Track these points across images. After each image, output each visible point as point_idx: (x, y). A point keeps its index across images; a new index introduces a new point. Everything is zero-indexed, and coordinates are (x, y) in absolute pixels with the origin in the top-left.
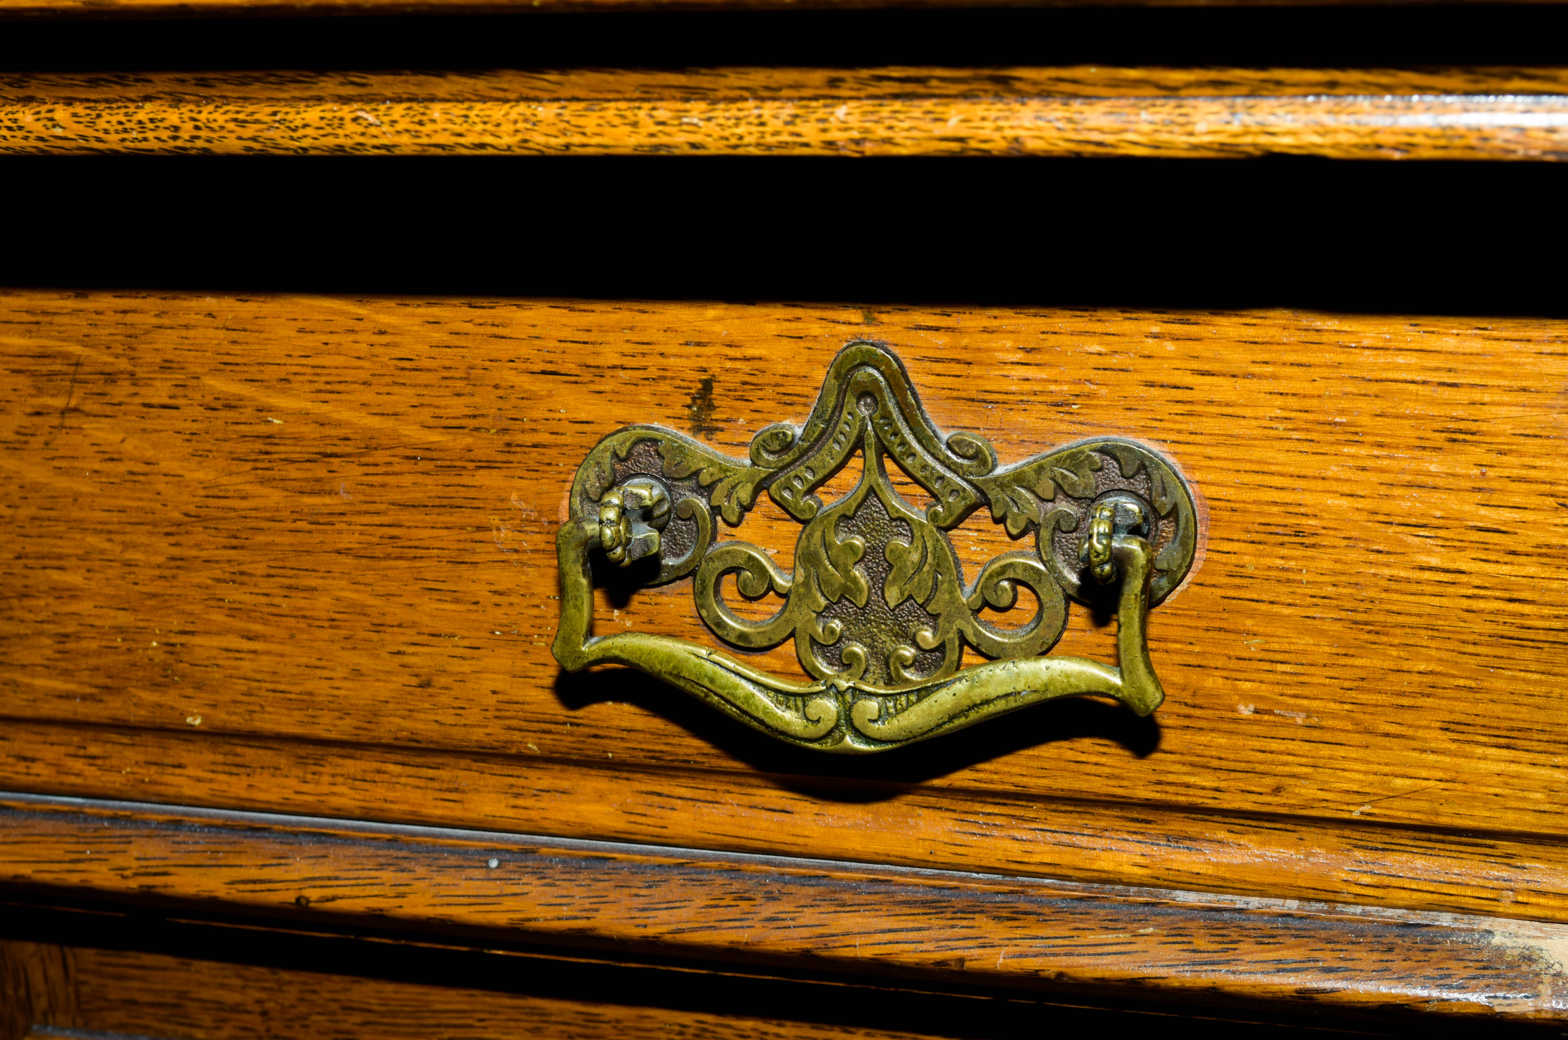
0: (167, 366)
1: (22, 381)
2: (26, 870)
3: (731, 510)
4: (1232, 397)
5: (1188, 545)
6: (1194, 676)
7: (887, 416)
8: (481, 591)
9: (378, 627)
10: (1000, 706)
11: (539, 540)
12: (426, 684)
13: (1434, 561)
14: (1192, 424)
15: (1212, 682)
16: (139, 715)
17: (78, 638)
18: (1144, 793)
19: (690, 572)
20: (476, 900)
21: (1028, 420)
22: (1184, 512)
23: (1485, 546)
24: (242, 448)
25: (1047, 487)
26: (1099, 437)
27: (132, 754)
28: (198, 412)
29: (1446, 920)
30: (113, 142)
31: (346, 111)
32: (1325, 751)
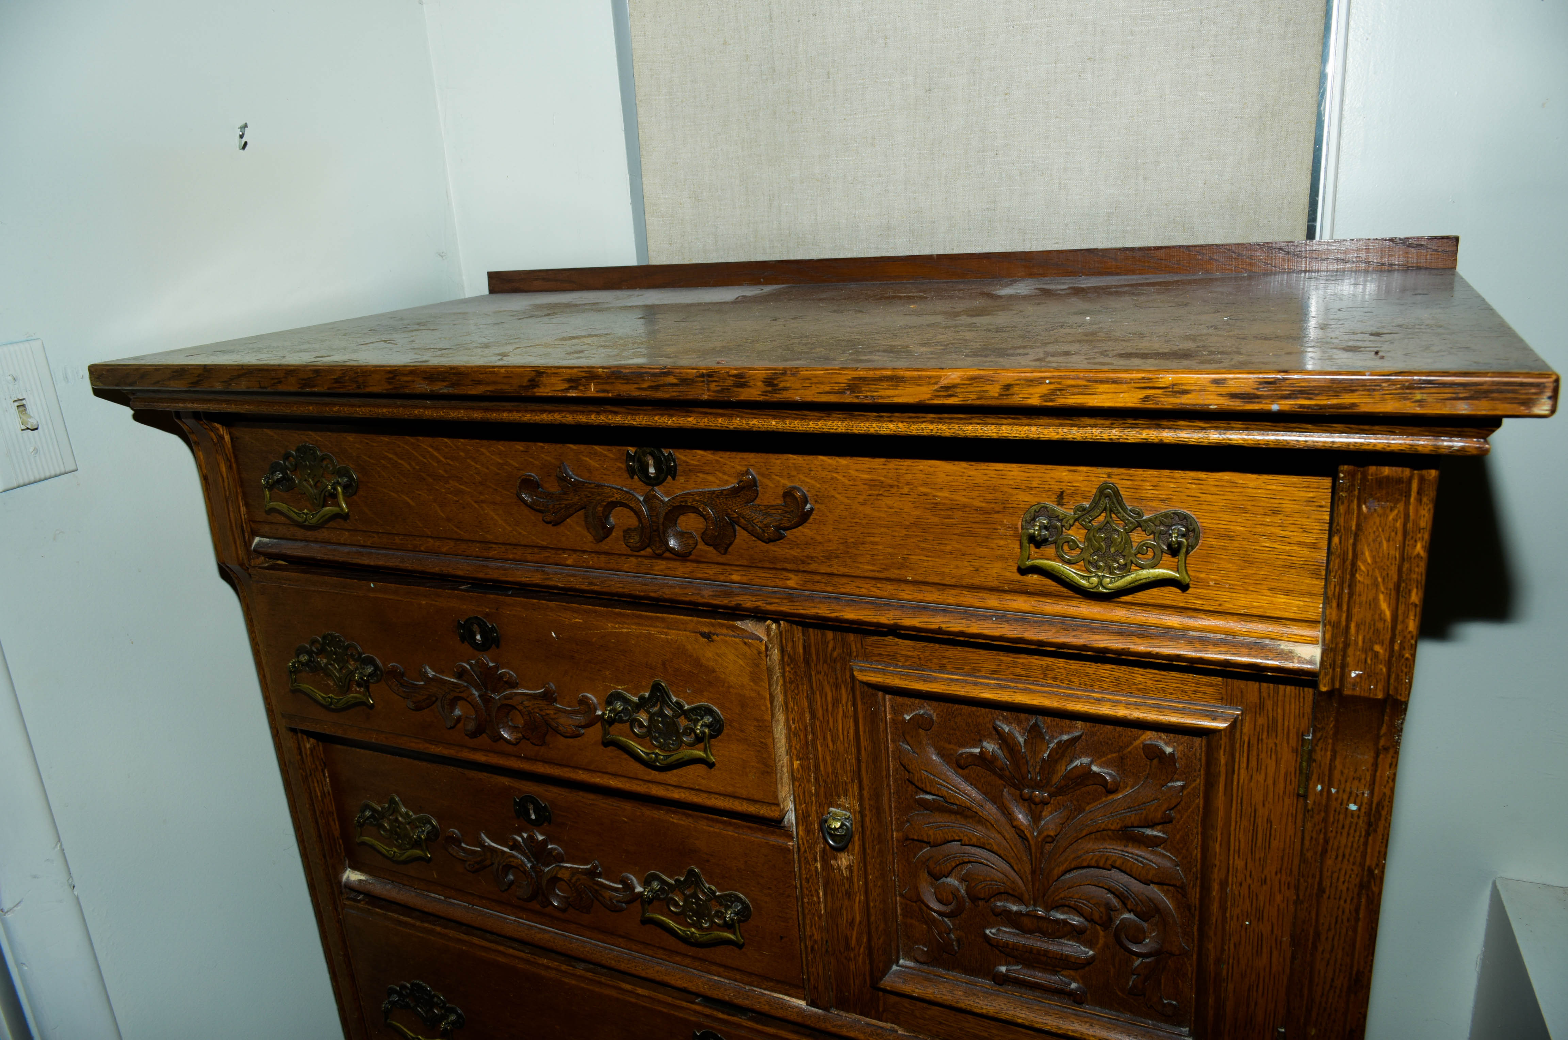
0: (908, 484)
1: (866, 487)
2: (861, 617)
3: (1067, 525)
4: (1211, 500)
5: (1197, 539)
6: (1198, 574)
7: (1113, 503)
8: (994, 546)
9: (964, 555)
10: (1144, 581)
11: (1012, 533)
12: (977, 570)
13: (1267, 545)
14: (1199, 507)
15: (1202, 575)
16: (893, 576)
17: (878, 555)
18: (1181, 605)
19: (1055, 542)
20: (989, 628)
21: (1154, 504)
22: (1197, 530)
23: (1282, 541)
24: (928, 506)
25: (1157, 523)
26: (1173, 509)
27: (889, 587)
28: (916, 496)
29: (1267, 641)
30: (914, 433)
31: (978, 427)
32: (1234, 595)
